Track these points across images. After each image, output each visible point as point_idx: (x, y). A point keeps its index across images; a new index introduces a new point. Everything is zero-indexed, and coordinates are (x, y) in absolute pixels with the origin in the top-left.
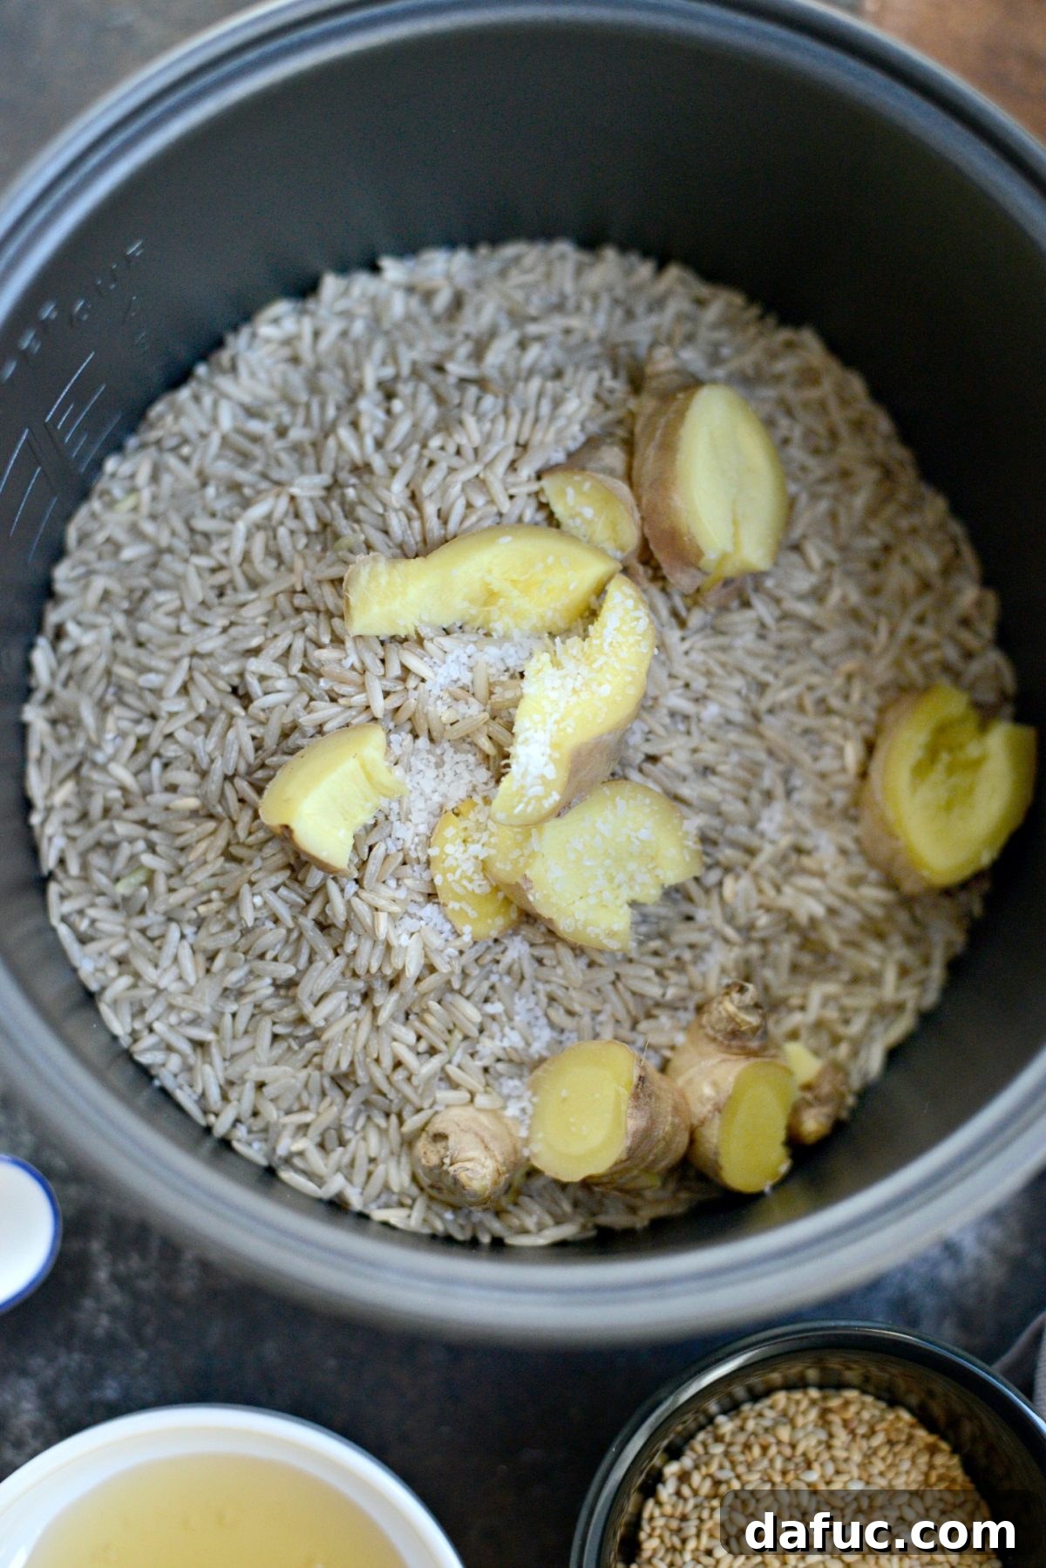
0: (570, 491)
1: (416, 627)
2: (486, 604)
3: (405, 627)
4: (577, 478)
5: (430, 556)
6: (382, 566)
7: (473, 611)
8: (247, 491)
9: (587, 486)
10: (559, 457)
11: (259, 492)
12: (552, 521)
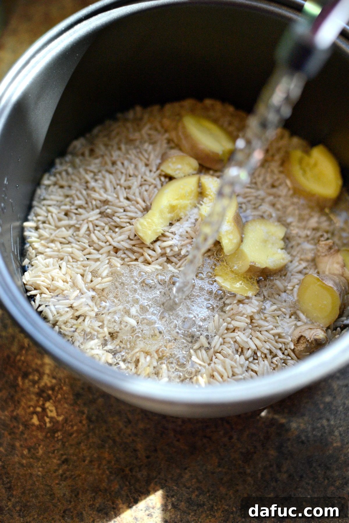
0: (170, 165)
1: (163, 230)
2: (174, 211)
3: (160, 232)
4: (170, 160)
5: (151, 208)
6: (142, 220)
7: (172, 215)
8: (77, 226)
9: (174, 160)
10: (158, 161)
11: (81, 225)
12: (171, 178)
